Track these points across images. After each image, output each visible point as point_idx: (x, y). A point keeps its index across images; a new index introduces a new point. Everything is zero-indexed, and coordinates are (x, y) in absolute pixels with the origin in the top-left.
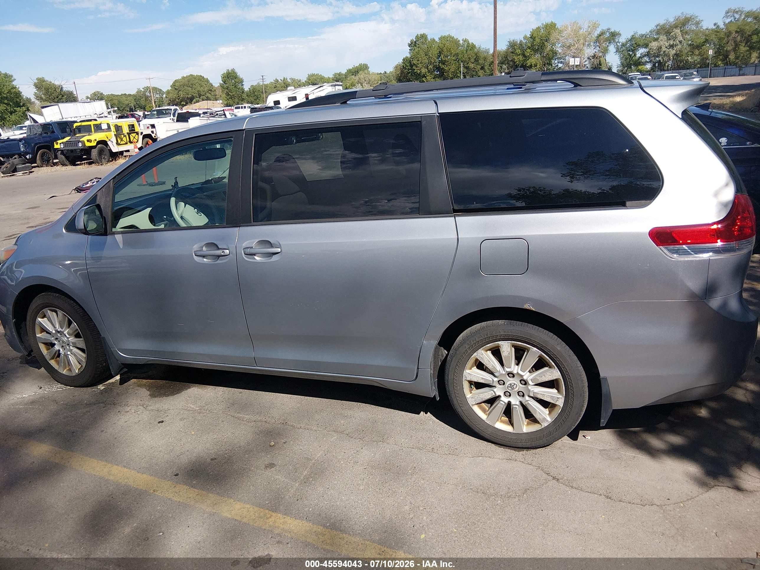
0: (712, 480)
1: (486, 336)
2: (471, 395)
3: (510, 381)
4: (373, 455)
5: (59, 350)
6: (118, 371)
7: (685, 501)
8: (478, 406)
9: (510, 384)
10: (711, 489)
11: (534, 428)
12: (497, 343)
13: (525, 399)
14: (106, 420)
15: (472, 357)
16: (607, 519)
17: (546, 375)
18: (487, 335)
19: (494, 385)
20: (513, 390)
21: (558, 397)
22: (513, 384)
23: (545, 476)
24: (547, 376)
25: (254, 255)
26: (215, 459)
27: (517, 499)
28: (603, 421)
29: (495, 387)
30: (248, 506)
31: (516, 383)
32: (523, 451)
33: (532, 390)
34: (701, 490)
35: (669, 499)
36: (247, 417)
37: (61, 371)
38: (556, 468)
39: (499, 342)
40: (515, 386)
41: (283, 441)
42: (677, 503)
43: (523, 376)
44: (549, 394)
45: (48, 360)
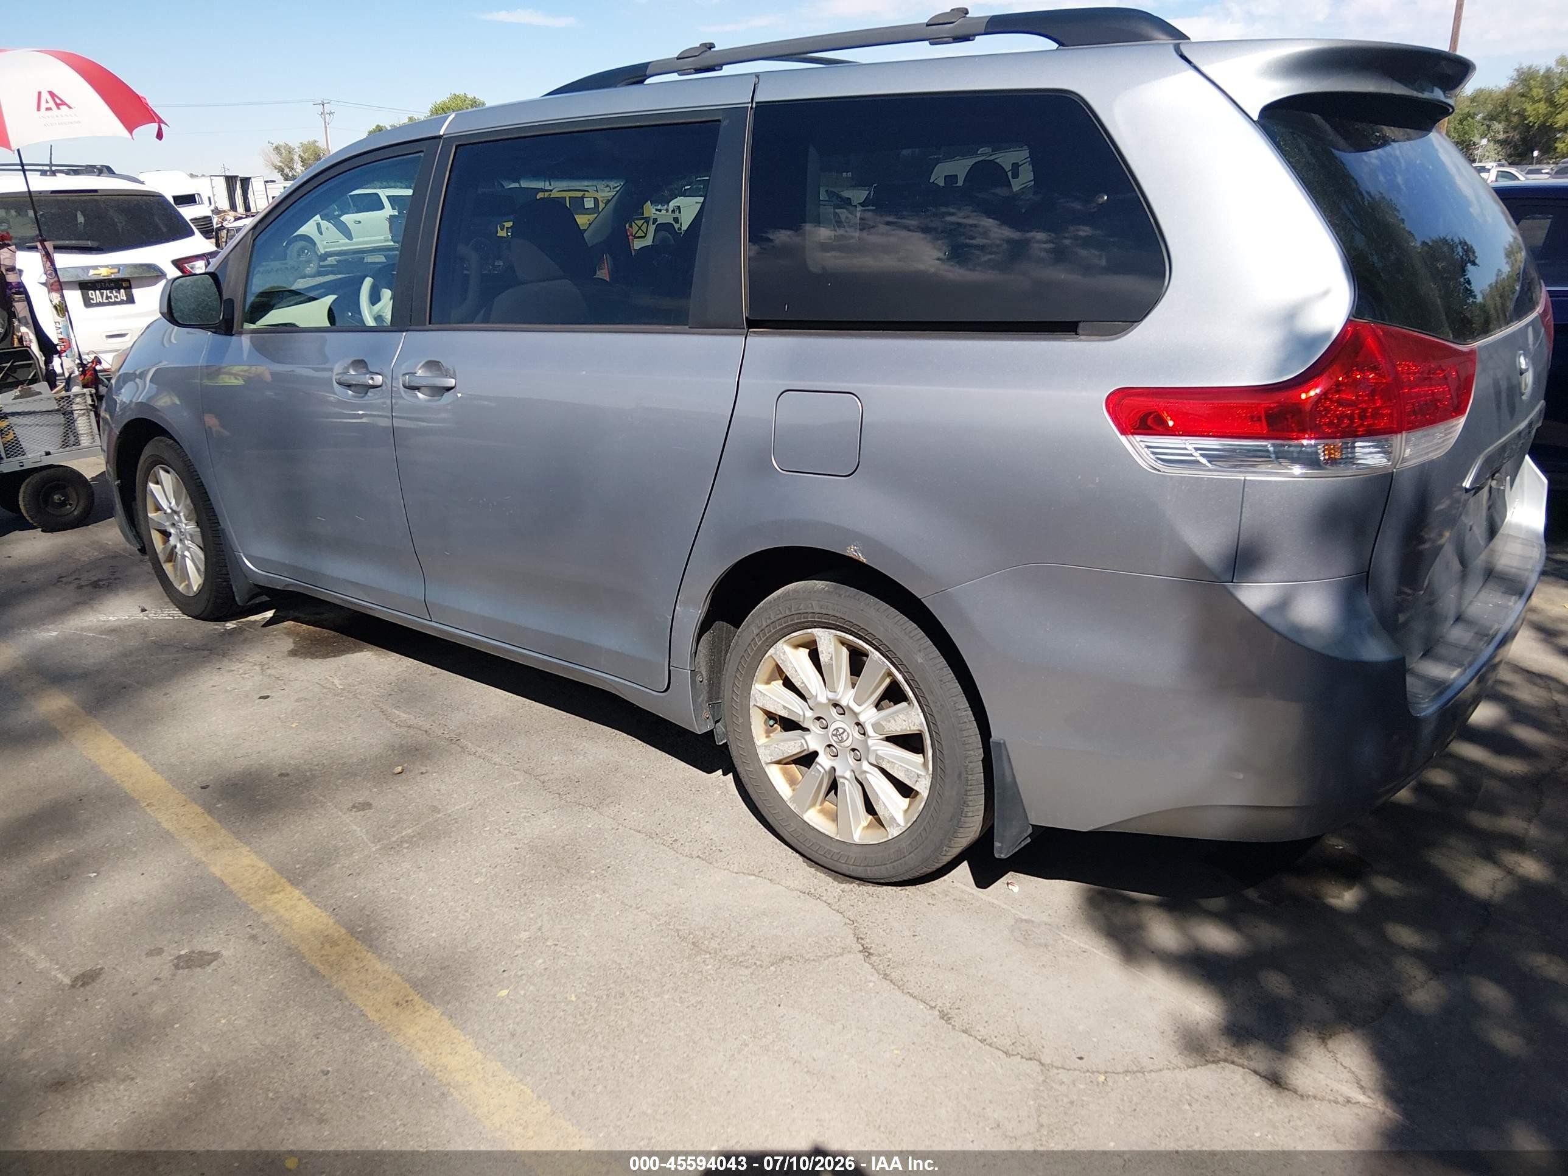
0: (1229, 1046)
1: (788, 613)
2: (767, 740)
3: (838, 722)
4: (554, 827)
5: (175, 547)
6: (247, 597)
7: (1117, 1073)
8: (781, 769)
9: (837, 729)
10: (1206, 1065)
11: (875, 837)
12: (809, 631)
13: (861, 765)
14: (189, 678)
15: (766, 656)
16: (900, 1058)
17: (896, 718)
18: (790, 609)
19: (805, 725)
20: (842, 744)
21: (920, 773)
22: (841, 731)
23: (851, 940)
24: (899, 721)
25: (418, 388)
26: (287, 775)
27: (747, 972)
28: (999, 845)
29: (807, 730)
30: (262, 864)
31: (848, 730)
32: (852, 883)
33: (873, 748)
34: (1178, 1061)
35: (1081, 1058)
36: (404, 716)
37: (176, 584)
38: (888, 931)
39: (813, 630)
40: (845, 736)
41: (423, 769)
42: (1093, 1072)
43: (859, 714)
44: (907, 765)
45: (162, 561)
